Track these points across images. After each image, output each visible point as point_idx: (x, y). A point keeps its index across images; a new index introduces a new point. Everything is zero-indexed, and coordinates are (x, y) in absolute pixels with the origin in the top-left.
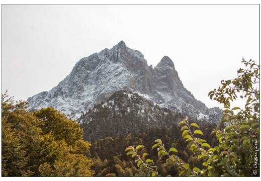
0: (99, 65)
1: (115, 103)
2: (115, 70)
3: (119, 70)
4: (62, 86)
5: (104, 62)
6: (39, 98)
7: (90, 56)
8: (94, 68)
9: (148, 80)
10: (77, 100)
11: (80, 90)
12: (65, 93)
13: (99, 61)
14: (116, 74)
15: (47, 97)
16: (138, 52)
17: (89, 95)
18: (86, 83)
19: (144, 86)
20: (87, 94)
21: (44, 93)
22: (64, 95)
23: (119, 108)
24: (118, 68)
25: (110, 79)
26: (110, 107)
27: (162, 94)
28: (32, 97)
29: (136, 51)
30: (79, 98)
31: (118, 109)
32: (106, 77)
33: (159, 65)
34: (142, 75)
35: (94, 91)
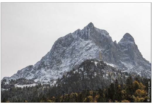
0: (73, 43)
1: (84, 69)
2: (86, 46)
3: (89, 46)
4: (44, 60)
5: (77, 39)
6: (26, 70)
7: (65, 36)
8: (69, 45)
9: (113, 53)
10: (56, 71)
11: (58, 63)
12: (47, 65)
13: (73, 40)
14: (87, 49)
15: (33, 70)
16: (105, 31)
17: (66, 67)
18: (64, 57)
19: (110, 58)
20: (64, 65)
21: (31, 67)
22: (46, 68)
23: (88, 73)
24: (88, 44)
25: (82, 53)
26: (79, 73)
27: (125, 64)
28: (21, 70)
29: (102, 30)
30: (58, 69)
31: (86, 74)
32: (79, 52)
33: (122, 40)
34: (108, 49)
35: (70, 63)
